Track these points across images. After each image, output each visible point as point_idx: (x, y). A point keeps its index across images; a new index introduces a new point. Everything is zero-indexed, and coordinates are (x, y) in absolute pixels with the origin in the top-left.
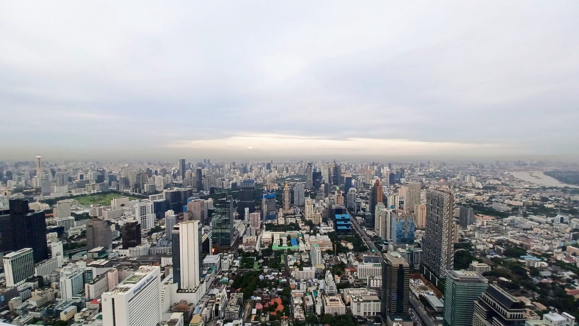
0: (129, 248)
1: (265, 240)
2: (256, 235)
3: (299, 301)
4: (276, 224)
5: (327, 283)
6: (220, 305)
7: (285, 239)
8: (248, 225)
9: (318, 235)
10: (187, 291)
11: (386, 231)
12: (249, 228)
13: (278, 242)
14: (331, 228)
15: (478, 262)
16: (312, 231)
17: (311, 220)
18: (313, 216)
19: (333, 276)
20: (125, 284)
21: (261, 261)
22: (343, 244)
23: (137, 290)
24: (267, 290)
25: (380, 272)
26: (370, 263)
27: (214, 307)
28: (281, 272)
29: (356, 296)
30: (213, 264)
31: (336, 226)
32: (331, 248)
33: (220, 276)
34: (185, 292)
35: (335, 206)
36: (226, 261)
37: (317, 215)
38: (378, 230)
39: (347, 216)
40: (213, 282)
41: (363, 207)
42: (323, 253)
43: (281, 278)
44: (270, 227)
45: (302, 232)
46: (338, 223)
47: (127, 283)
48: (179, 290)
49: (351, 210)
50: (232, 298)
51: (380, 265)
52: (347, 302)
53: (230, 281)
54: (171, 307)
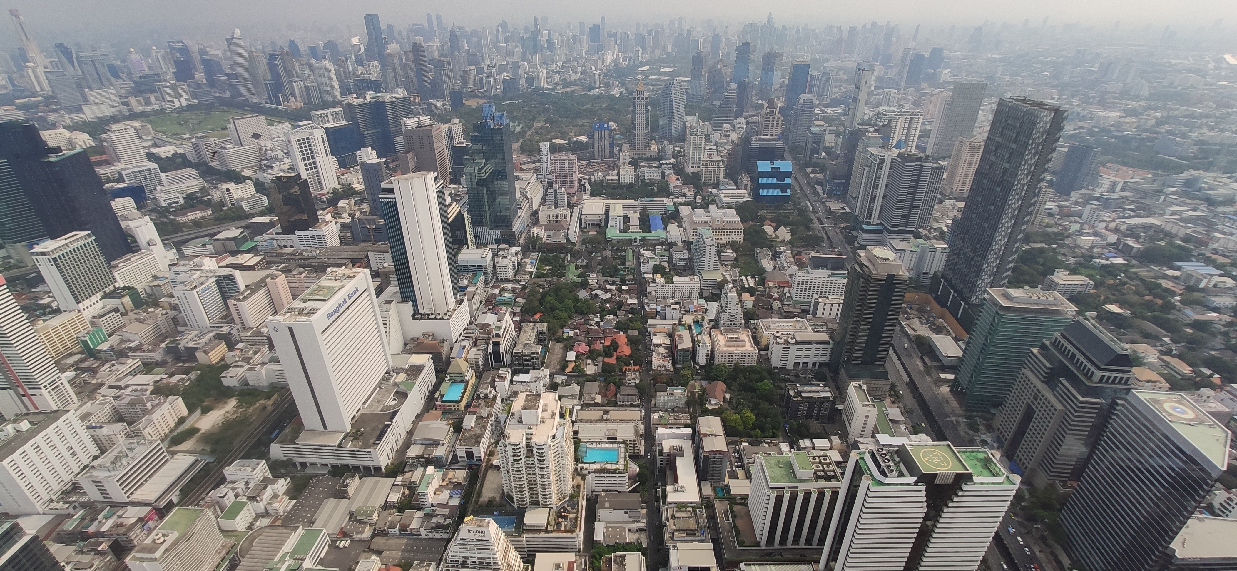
0: (296, 232)
1: (589, 217)
2: (569, 206)
3: (664, 340)
4: (616, 182)
5: (724, 308)
6: (502, 343)
7: (635, 217)
8: (550, 184)
9: (712, 207)
10: (432, 317)
11: (872, 203)
12: (552, 190)
13: (620, 221)
14: (745, 191)
15: (1068, 272)
16: (699, 199)
17: (698, 173)
18: (704, 163)
19: (740, 295)
20: (305, 301)
21: (582, 262)
22: (769, 229)
23: (333, 314)
24: (597, 319)
25: (842, 289)
26: (825, 271)
27: (490, 347)
28: (627, 285)
29: (782, 334)
30: (478, 266)
31: (755, 190)
32: (741, 238)
33: (496, 291)
34: (429, 319)
35: (760, 140)
36: (505, 262)
37: (713, 161)
38: (854, 198)
39: (785, 165)
40: (483, 303)
41: (827, 145)
42: (720, 248)
43: (626, 296)
44: (598, 190)
45: (676, 200)
46: (762, 181)
47: (309, 300)
48: (417, 315)
49: (795, 150)
50: (525, 331)
51: (845, 274)
52: (763, 343)
53: (517, 300)
54: (406, 345)
